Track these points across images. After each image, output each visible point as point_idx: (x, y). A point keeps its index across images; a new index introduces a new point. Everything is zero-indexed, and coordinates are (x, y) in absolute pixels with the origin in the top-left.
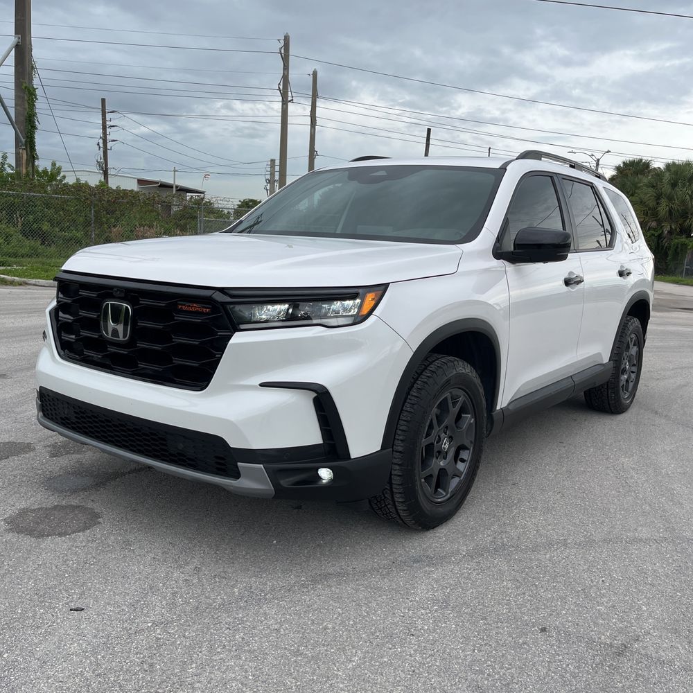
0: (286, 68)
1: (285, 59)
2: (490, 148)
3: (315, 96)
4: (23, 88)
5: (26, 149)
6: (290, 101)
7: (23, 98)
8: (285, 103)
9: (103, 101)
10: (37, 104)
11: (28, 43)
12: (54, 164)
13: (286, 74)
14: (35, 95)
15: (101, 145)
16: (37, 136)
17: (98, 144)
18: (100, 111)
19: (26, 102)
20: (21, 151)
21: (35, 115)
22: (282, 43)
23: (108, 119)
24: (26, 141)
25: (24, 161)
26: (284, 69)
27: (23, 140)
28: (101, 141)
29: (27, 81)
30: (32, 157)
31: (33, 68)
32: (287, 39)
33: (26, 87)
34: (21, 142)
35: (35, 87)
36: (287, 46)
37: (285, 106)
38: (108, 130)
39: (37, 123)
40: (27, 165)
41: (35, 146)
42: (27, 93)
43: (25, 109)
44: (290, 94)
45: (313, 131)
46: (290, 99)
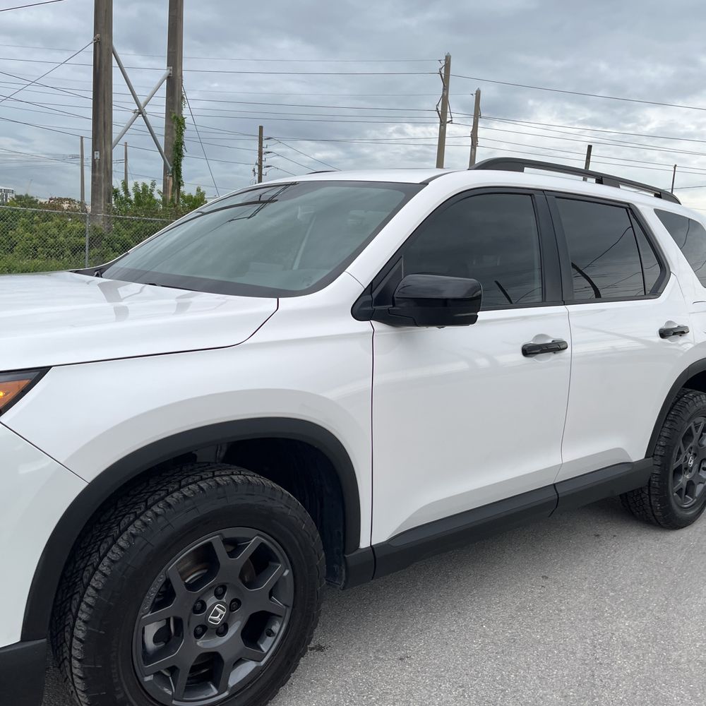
0: (446, 88)
1: (446, 81)
2: (676, 166)
3: (477, 116)
4: (172, 117)
5: (172, 176)
6: (448, 122)
7: (172, 127)
8: (443, 124)
9: (261, 128)
10: (185, 133)
11: (179, 75)
12: (198, 190)
13: (445, 94)
14: (183, 124)
15: (257, 171)
16: (183, 163)
17: (254, 171)
18: (258, 138)
19: (175, 132)
20: (168, 178)
21: (182, 144)
22: (443, 63)
23: (264, 145)
24: (173, 169)
25: (170, 188)
26: (444, 89)
27: (171, 168)
28: (257, 167)
29: (176, 111)
30: (178, 184)
31: (182, 98)
32: (448, 59)
33: (175, 117)
34: (169, 169)
35: (184, 116)
36: (447, 66)
37: (442, 127)
38: (264, 157)
39: (184, 151)
40: (173, 191)
41: (180, 172)
42: (176, 122)
43: (173, 138)
44: (449, 114)
45: (473, 151)
46: (448, 120)
